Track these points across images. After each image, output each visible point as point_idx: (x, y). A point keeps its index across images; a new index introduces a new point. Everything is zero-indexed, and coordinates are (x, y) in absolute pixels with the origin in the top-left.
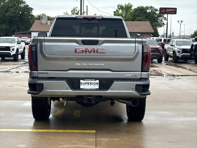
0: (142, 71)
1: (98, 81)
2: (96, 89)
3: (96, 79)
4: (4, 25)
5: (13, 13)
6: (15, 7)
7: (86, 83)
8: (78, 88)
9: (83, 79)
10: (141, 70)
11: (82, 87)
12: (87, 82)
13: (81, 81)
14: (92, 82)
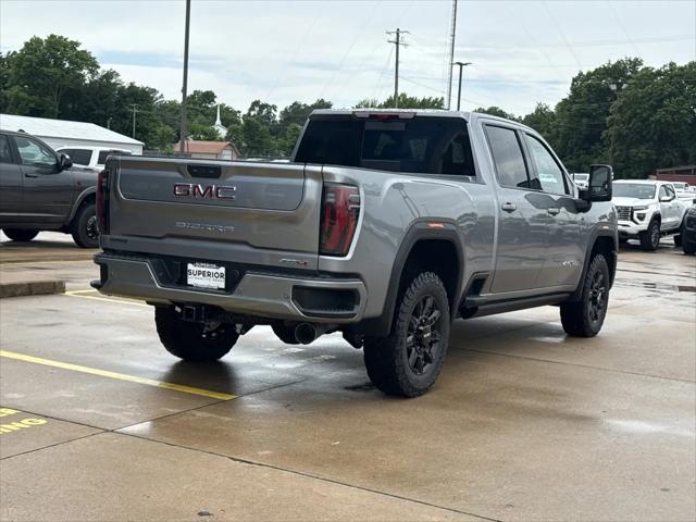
0: (320, 253)
1: (222, 270)
2: (220, 289)
3: (219, 264)
4: (643, 149)
5: (673, 114)
6: (681, 98)
7: (199, 273)
8: (183, 282)
9: (194, 261)
10: (317, 250)
11: (191, 280)
12: (202, 269)
13: (190, 266)
14: (211, 270)
